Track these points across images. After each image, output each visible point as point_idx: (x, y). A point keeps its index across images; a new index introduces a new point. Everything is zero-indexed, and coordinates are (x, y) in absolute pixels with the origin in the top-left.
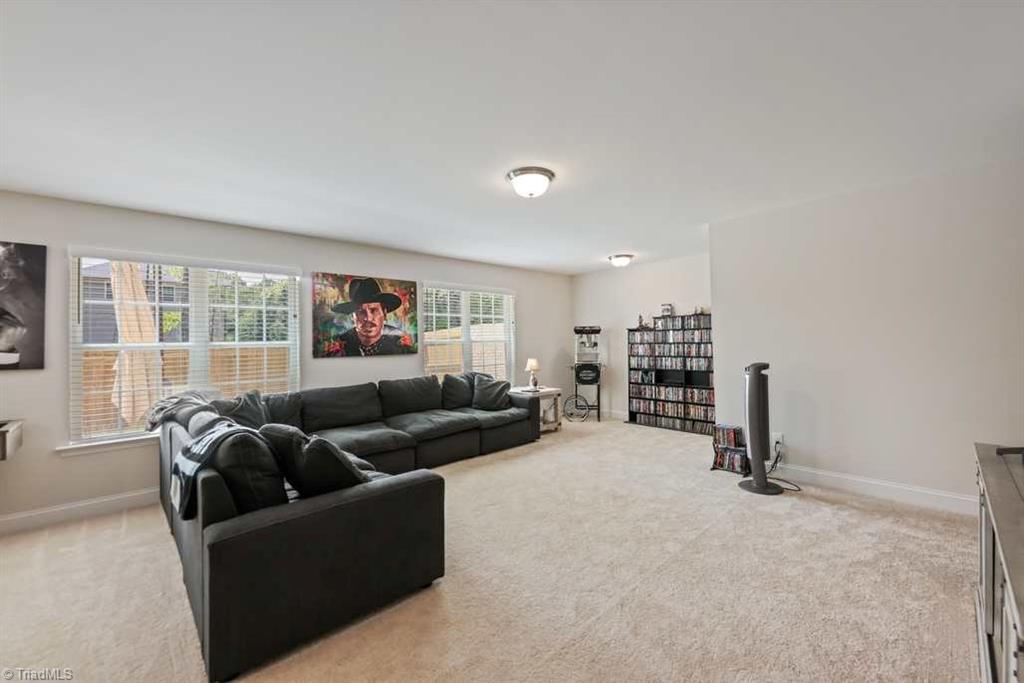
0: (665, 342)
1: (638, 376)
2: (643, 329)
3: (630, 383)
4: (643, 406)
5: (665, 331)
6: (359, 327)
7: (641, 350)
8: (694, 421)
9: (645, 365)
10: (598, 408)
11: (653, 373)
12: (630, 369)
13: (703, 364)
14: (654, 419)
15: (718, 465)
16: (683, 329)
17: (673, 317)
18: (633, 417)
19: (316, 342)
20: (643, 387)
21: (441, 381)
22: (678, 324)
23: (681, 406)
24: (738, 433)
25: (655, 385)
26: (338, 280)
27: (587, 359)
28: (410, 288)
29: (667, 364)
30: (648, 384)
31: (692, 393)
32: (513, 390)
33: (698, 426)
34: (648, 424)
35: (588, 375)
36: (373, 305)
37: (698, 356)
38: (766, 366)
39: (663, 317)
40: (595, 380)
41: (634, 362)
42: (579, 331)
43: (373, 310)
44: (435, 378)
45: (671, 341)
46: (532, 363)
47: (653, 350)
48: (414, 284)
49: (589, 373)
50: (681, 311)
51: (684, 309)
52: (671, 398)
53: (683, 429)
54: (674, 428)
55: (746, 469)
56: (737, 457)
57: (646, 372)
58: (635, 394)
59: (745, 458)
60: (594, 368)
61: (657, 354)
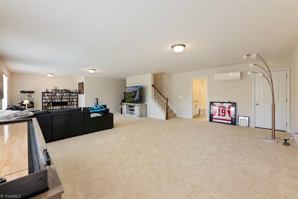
0: (55, 96)
1: (46, 104)
2: (47, 92)
3: (43, 106)
5: (56, 93)
7: (47, 98)
9: (49, 101)
11: (51, 103)
12: (43, 103)
16: (61, 93)
20: (47, 107)
25: (52, 106)
29: (56, 101)
30: (49, 106)
31: (64, 107)
35: (30, 105)
38: (98, 99)
39: (55, 90)
40: (32, 107)
41: (44, 101)
45: (58, 95)
50: (60, 89)
52: (57, 108)
57: (48, 103)
60: (33, 103)
61: (53, 98)
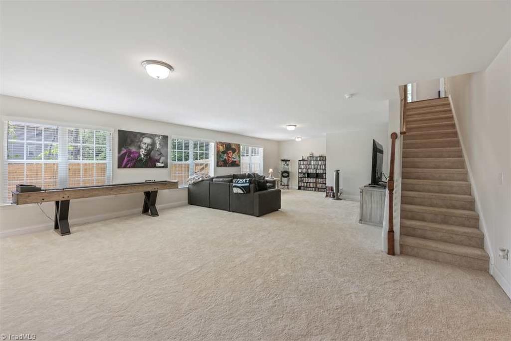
0: (310, 165)
1: (302, 175)
2: (303, 160)
3: (299, 177)
4: (303, 184)
5: (311, 161)
6: (226, 158)
7: (303, 167)
8: (318, 188)
9: (304, 172)
10: (288, 185)
11: (307, 174)
12: (299, 173)
13: (322, 171)
14: (306, 188)
15: (327, 196)
16: (316, 161)
17: (313, 157)
18: (300, 188)
19: (217, 162)
20: (303, 178)
21: (247, 174)
22: (315, 159)
23: (315, 184)
24: (332, 188)
25: (307, 178)
26: (222, 144)
27: (285, 170)
28: (238, 146)
29: (311, 171)
30: (305, 178)
31: (318, 180)
32: (266, 179)
33: (320, 189)
34: (305, 190)
35: (286, 175)
36: (230, 151)
37: (320, 169)
38: (339, 171)
39: (310, 157)
40: (288, 176)
41: (300, 171)
42: (283, 160)
43: (230, 153)
44: (245, 174)
45: (312, 164)
46: (271, 170)
47: (307, 167)
48: (239, 145)
49: (286, 174)
50: (316, 155)
51: (317, 154)
52: (312, 181)
53: (315, 191)
54: (313, 191)
55: (334, 196)
56: (332, 194)
57: (304, 174)
58: (301, 181)
59: (334, 193)
60: (288, 173)
